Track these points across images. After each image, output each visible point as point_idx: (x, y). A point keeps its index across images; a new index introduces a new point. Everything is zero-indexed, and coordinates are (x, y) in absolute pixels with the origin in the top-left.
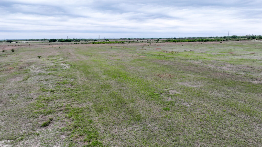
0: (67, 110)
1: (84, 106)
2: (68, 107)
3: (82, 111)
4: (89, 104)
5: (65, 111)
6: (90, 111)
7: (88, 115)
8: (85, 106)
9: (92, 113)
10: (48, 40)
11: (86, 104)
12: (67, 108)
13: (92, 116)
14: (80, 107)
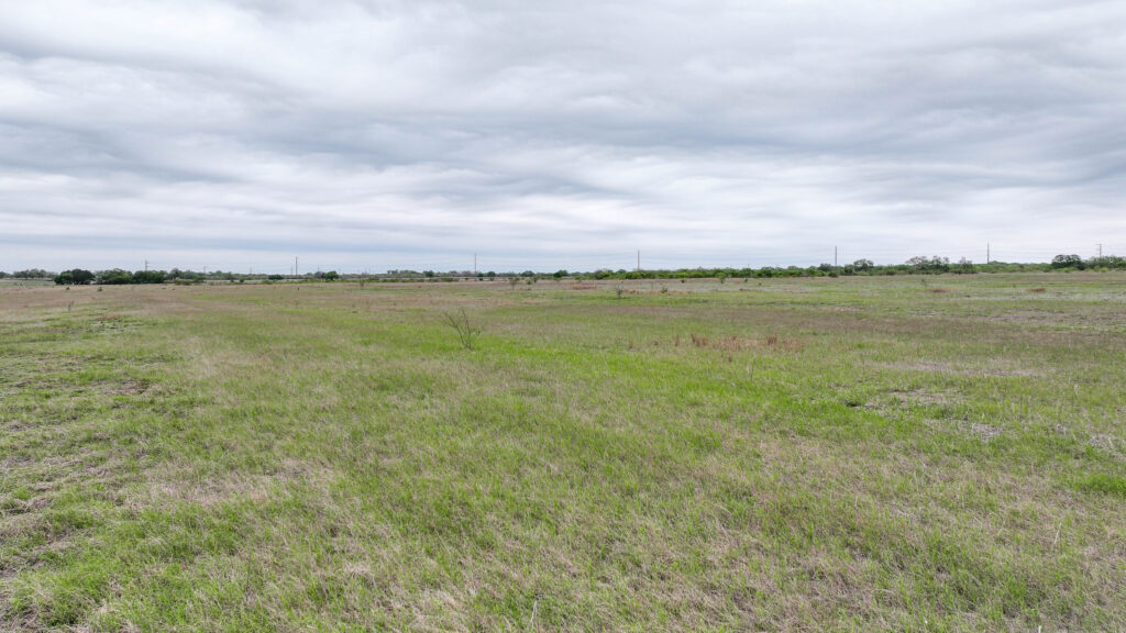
0: (59, 535)
1: (254, 496)
2: (80, 510)
3: (231, 535)
4: (296, 474)
5: (38, 541)
6: (333, 532)
7: (315, 577)
8: (263, 490)
9: (356, 545)
10: (50, 275)
11: (267, 479)
12: (65, 512)
13: (366, 582)
14: (207, 501)
